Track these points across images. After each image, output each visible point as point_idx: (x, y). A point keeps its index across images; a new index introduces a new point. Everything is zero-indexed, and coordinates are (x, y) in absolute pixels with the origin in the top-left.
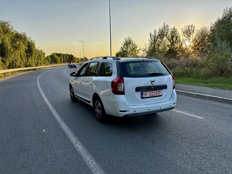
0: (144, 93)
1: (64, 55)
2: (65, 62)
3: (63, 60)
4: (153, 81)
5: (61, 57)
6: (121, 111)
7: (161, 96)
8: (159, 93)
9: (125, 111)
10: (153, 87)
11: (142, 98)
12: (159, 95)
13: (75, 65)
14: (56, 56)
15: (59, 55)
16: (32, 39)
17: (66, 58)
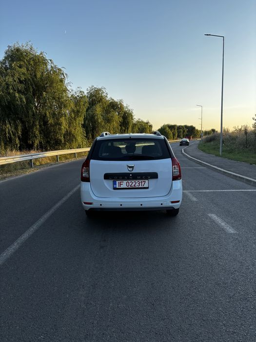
0: (117, 182)
1: (180, 127)
2: (182, 136)
3: (177, 135)
4: (132, 167)
5: (175, 129)
6: (85, 203)
7: (148, 188)
8: (143, 184)
9: (91, 204)
10: (131, 175)
11: (115, 189)
12: (143, 187)
13: (187, 142)
14: (167, 128)
15: (172, 127)
16: (130, 108)
17: (184, 131)
